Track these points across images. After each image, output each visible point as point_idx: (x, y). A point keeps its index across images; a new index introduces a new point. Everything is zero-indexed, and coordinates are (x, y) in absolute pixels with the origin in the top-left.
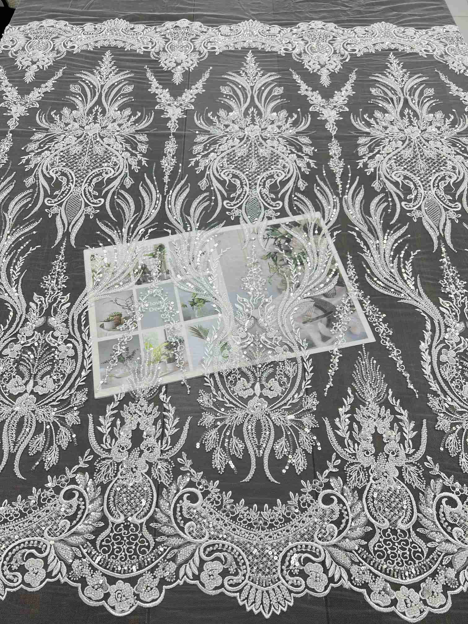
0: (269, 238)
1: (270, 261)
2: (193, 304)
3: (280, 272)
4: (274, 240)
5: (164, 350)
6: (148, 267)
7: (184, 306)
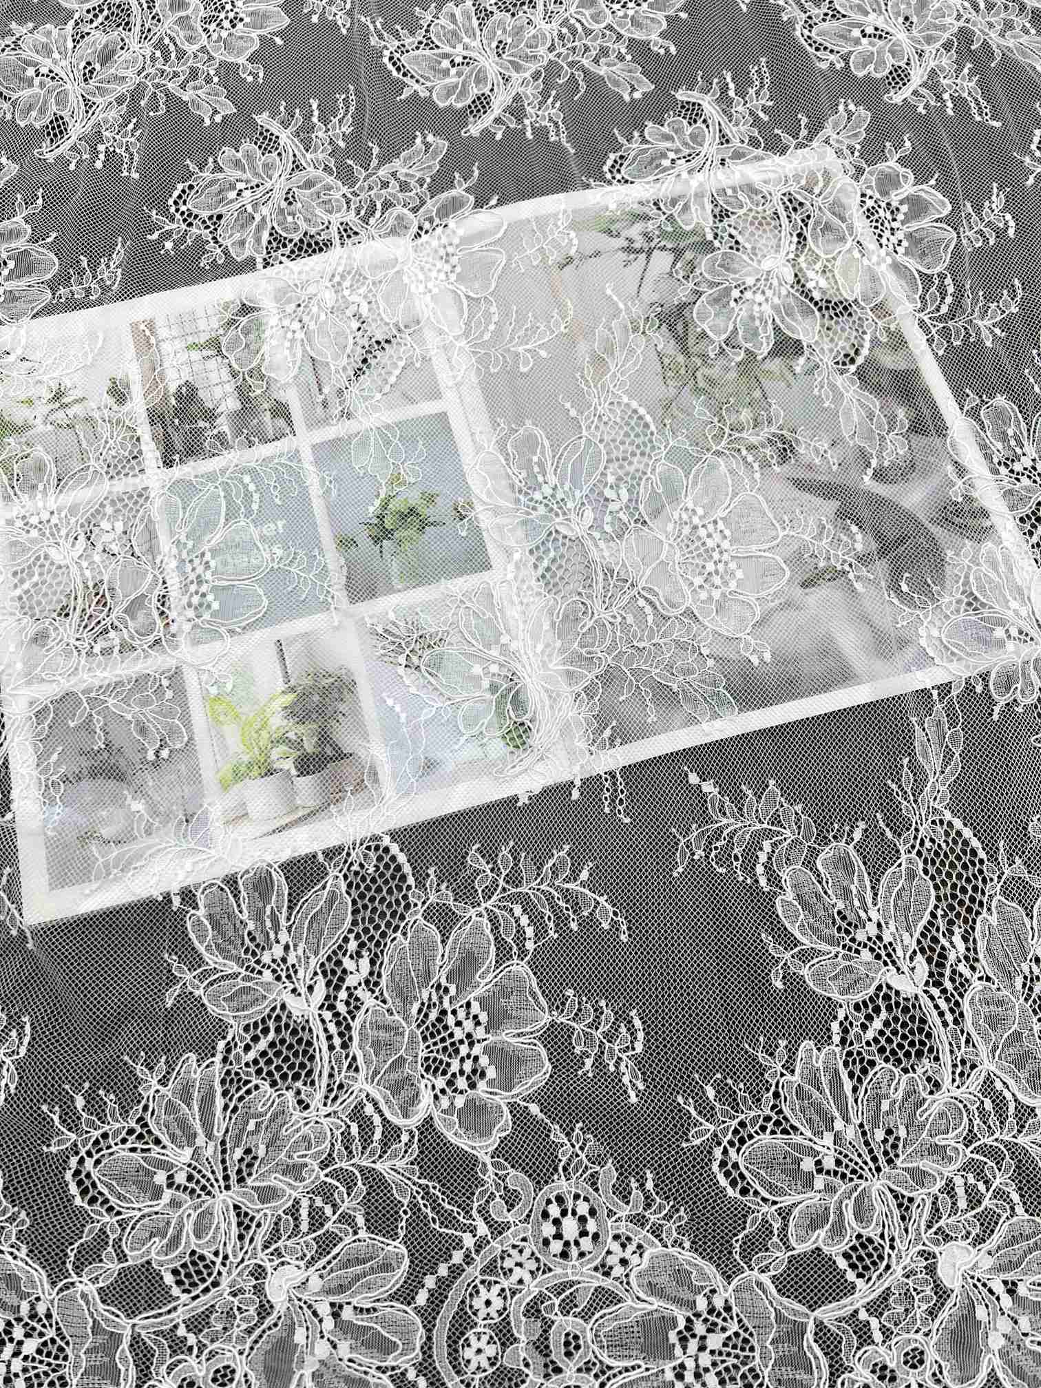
0: (649, 253)
1: (662, 340)
2: (381, 533)
3: (701, 384)
4: (668, 258)
5: (278, 722)
6: (201, 394)
7: (346, 543)
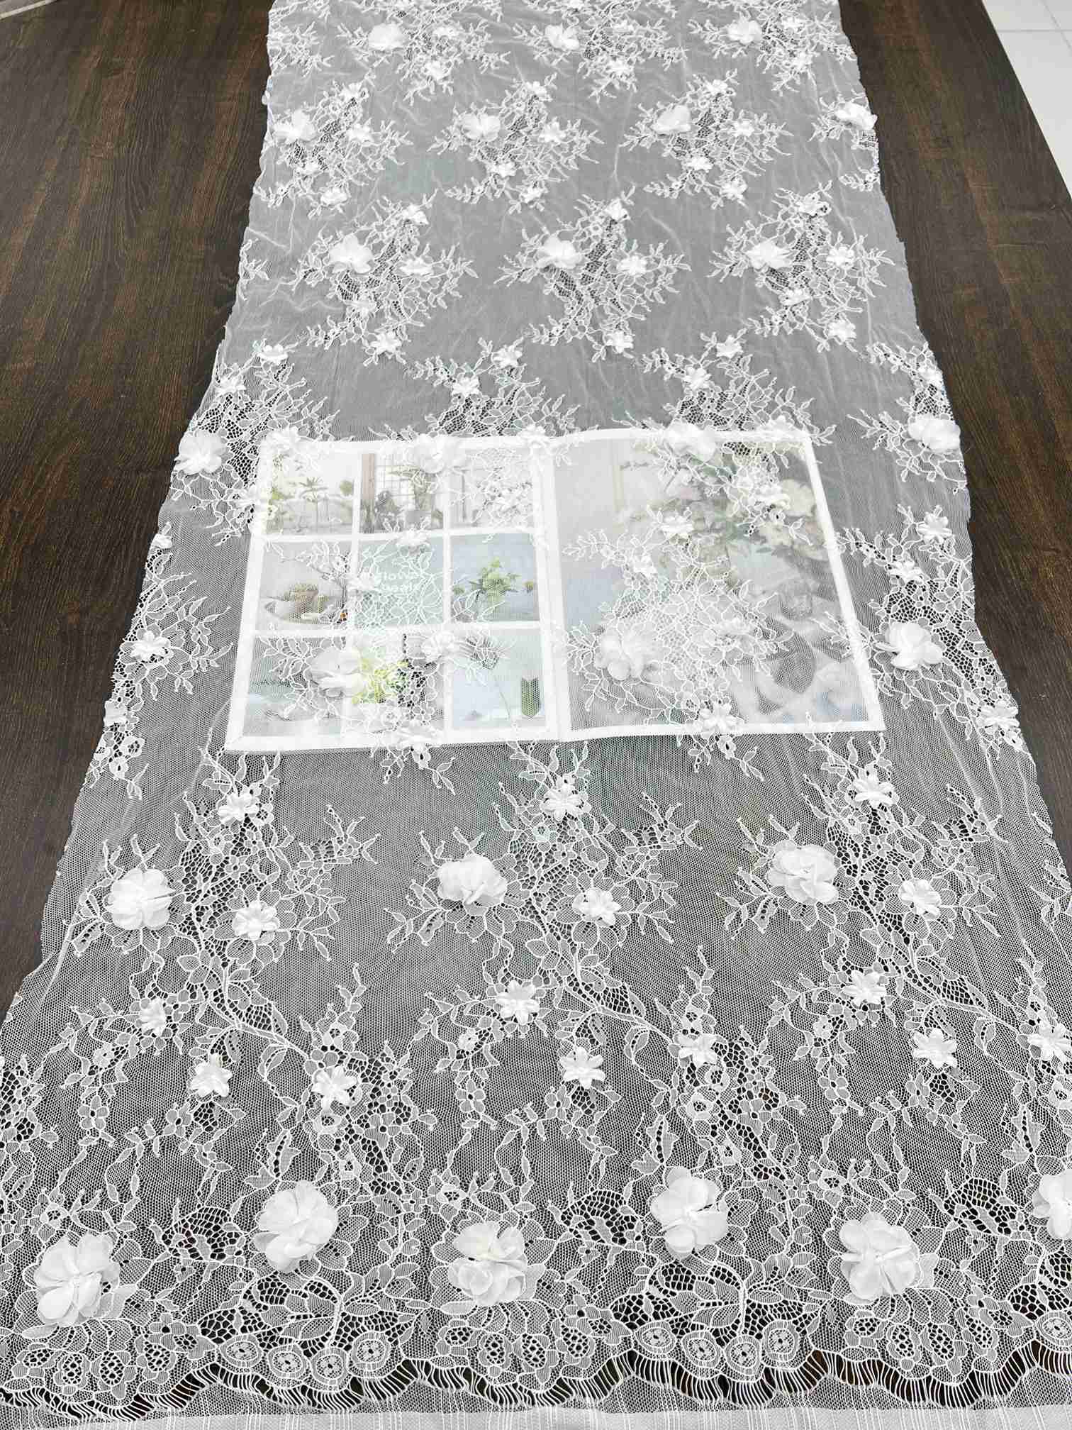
2: (479, 589)
5: (393, 676)
6: (394, 498)
7: (457, 591)
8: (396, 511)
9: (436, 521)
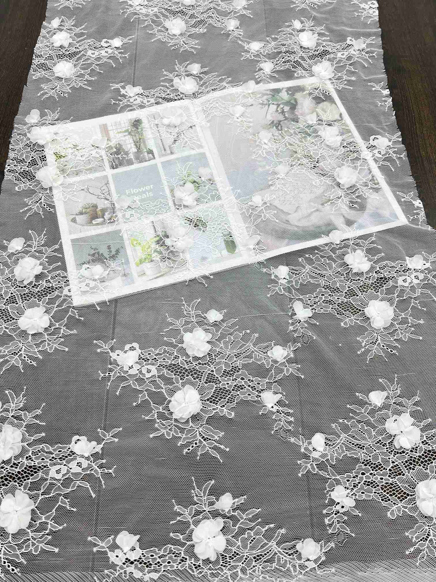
0: (269, 106)
1: (274, 131)
4: (275, 107)
5: (153, 246)
6: (124, 147)
8: (127, 153)
9: (151, 155)
